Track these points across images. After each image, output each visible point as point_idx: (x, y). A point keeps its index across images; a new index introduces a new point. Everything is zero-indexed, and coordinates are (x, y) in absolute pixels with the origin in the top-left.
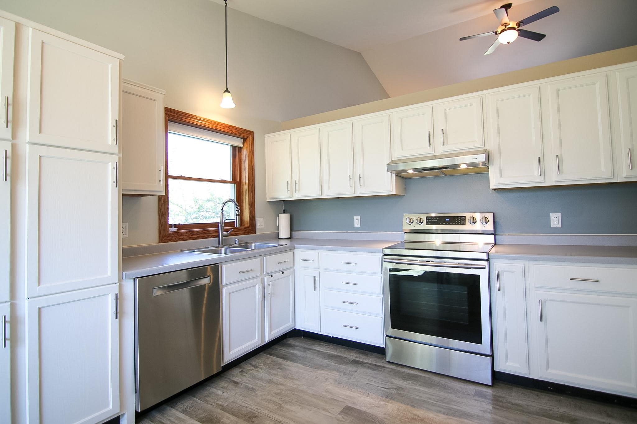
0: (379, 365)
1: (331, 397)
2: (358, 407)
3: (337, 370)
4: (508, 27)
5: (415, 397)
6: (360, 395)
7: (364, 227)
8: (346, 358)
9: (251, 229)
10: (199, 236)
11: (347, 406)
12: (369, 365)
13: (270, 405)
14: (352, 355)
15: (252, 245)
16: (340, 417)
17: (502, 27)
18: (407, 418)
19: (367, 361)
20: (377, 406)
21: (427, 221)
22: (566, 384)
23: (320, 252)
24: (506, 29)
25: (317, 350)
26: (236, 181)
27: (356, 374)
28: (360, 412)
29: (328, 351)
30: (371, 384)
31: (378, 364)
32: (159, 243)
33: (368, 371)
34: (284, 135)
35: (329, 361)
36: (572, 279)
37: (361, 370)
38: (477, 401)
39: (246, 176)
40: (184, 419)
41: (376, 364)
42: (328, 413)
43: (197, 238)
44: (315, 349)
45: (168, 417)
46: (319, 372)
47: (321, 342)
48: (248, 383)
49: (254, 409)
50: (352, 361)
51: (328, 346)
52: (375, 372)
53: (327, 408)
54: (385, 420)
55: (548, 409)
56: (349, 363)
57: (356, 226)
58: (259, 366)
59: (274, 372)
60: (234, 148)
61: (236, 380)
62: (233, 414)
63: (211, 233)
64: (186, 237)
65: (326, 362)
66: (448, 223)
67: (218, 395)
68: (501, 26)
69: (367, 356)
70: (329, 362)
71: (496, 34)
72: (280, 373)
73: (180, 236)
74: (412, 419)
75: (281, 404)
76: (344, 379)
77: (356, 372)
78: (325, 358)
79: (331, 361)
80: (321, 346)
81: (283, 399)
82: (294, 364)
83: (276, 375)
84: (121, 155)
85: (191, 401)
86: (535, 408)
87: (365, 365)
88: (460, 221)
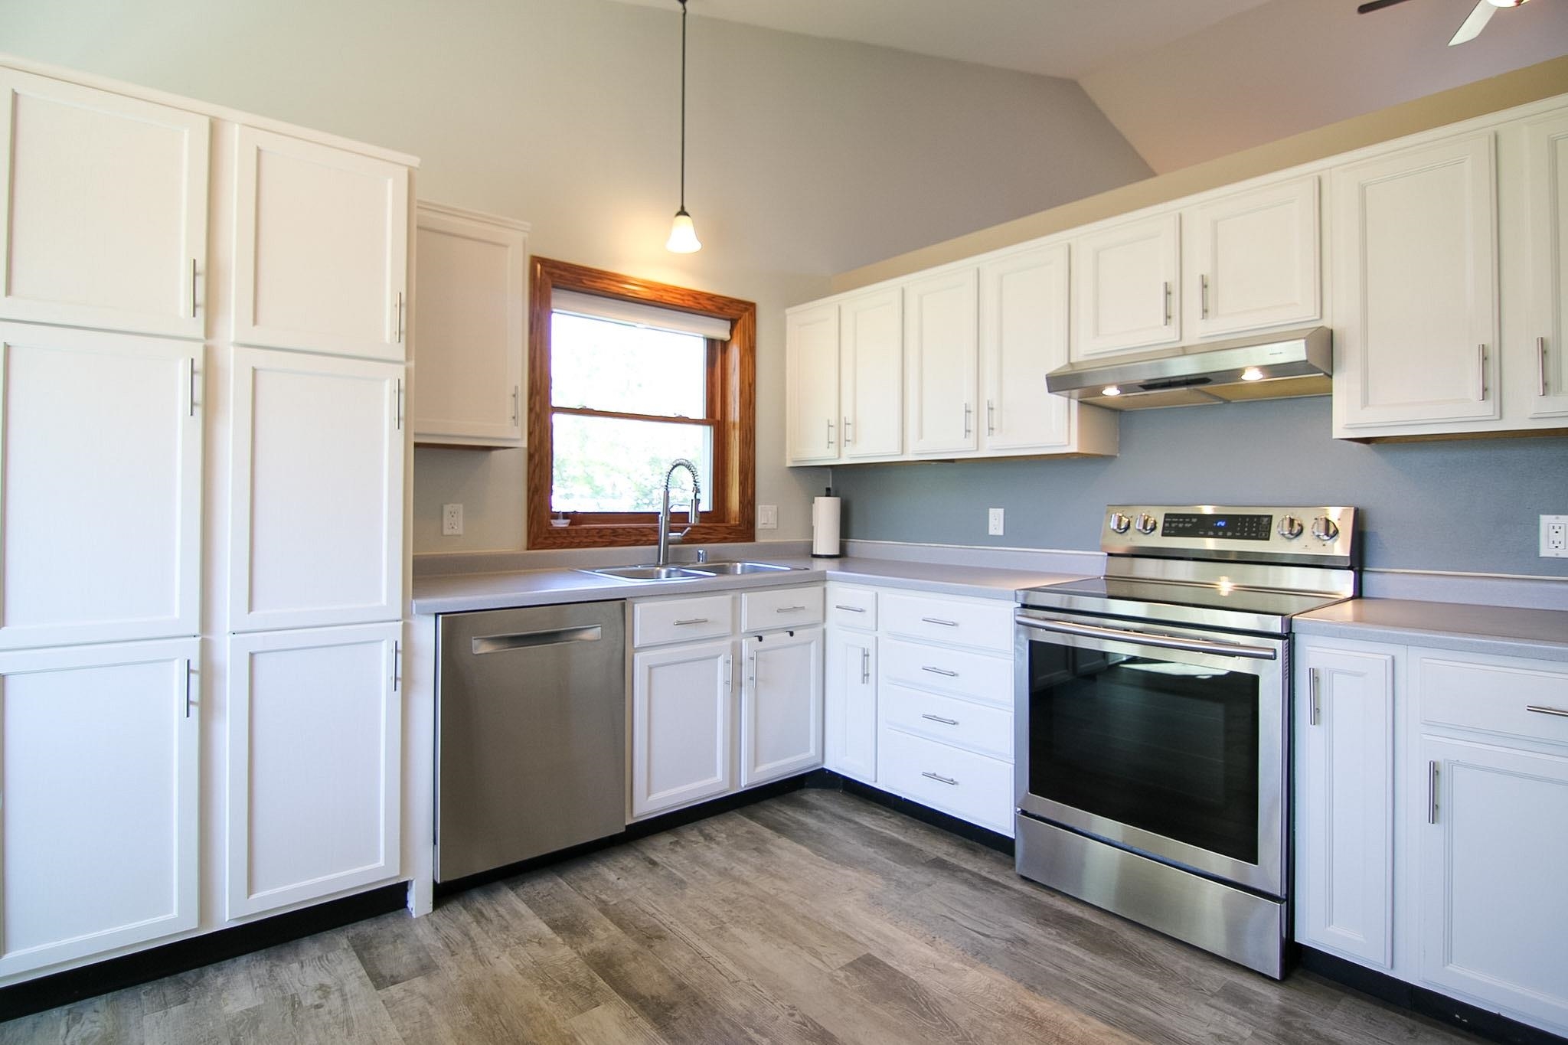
0: (1002, 881)
1: (840, 929)
2: (892, 963)
3: (886, 875)
5: (1047, 968)
6: (912, 938)
7: (1013, 536)
8: (921, 850)
9: (746, 530)
10: (615, 539)
11: (870, 955)
12: (969, 876)
13: (701, 922)
14: (939, 846)
15: (736, 567)
16: (842, 974)
18: (1001, 1011)
19: (969, 866)
20: (939, 970)
21: (1167, 525)
22: (1502, 1014)
23: (881, 591)
25: (861, 824)
26: (715, 418)
28: (893, 974)
29: (886, 828)
31: (993, 877)
32: (528, 549)
33: (961, 889)
34: (824, 310)
35: (875, 852)
36: (1532, 709)
37: (944, 884)
38: (1214, 1010)
39: (734, 408)
40: (523, 916)
41: (988, 875)
42: (818, 961)
43: (611, 544)
44: (857, 820)
45: (496, 906)
47: (879, 808)
48: (677, 869)
49: (665, 921)
50: (930, 861)
51: (891, 820)
52: (977, 894)
53: (820, 950)
54: (943, 1003)
56: (922, 864)
57: (991, 532)
58: (716, 836)
59: (743, 855)
60: (711, 343)
61: (656, 859)
62: (619, 923)
63: (645, 535)
64: (585, 540)
65: (870, 852)
66: (1220, 534)
67: (607, 881)
70: (875, 855)
72: (755, 859)
73: (573, 538)
74: (1013, 1014)
75: (725, 923)
76: (891, 897)
77: (929, 885)
78: (870, 844)
79: (880, 852)
80: (874, 816)
81: (733, 914)
82: (795, 844)
83: (745, 862)
84: (412, 364)
85: (551, 884)
87: (959, 874)
88: (1257, 527)
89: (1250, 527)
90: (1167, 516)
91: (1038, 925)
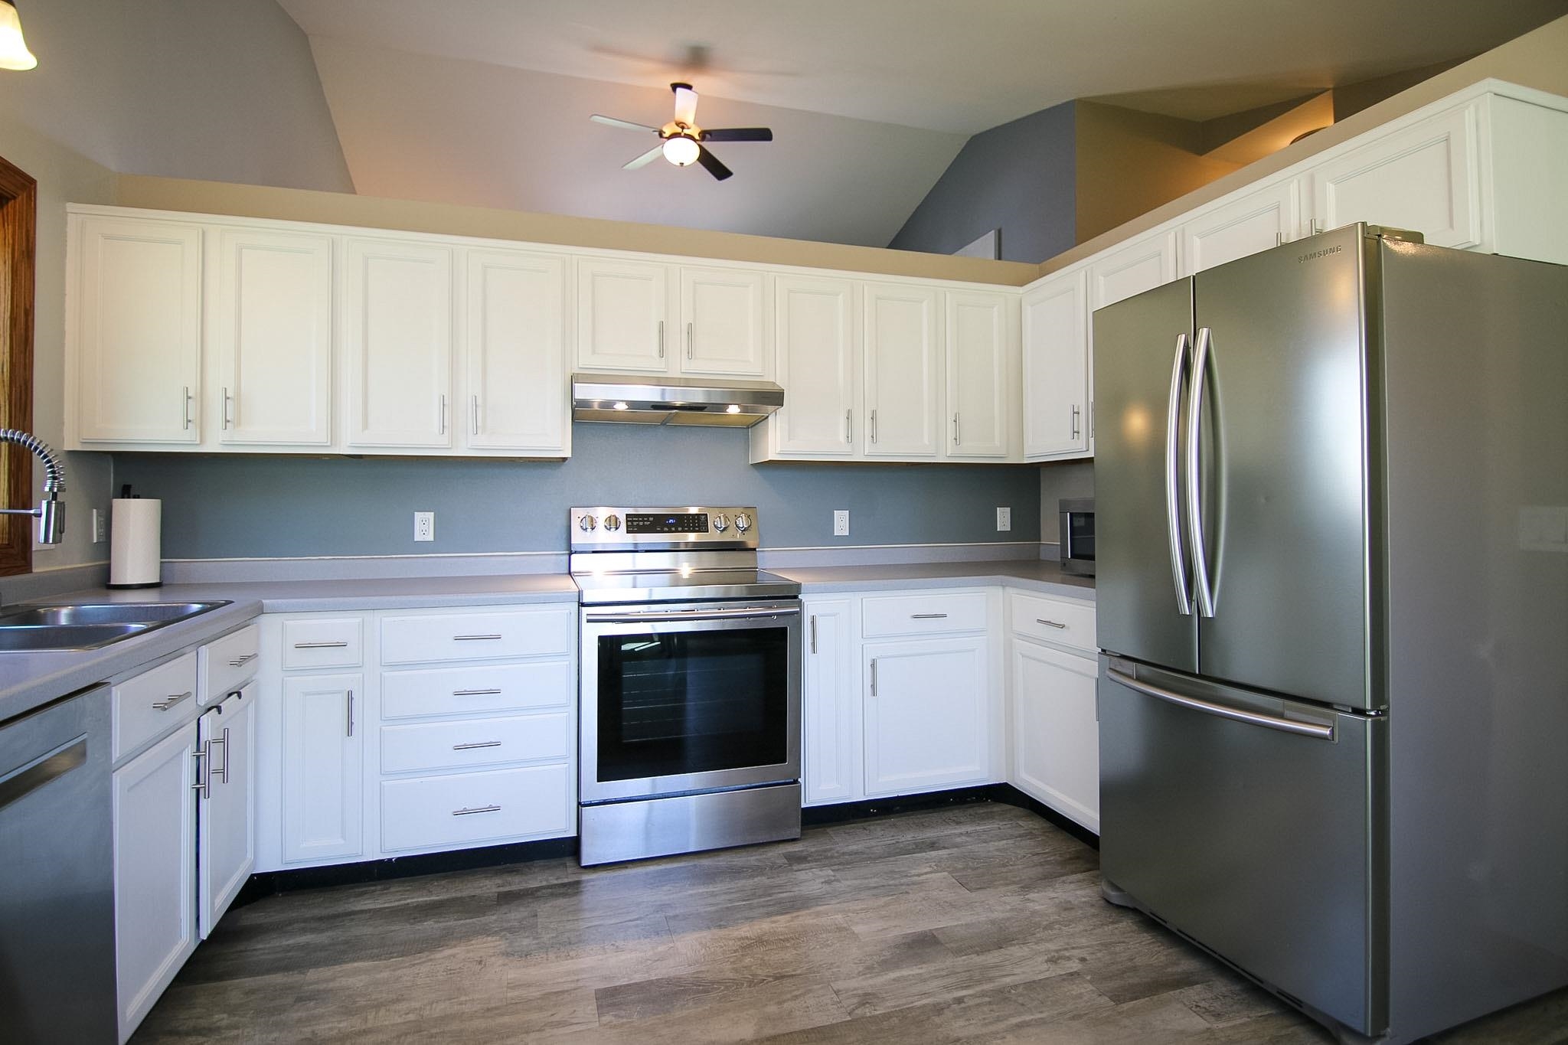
0: (570, 880)
1: (538, 993)
2: (624, 982)
3: (486, 931)
4: (686, 131)
5: (707, 909)
7: (445, 538)
8: (474, 896)
9: (17, 554)
11: (599, 990)
12: (549, 891)
14: (481, 885)
16: (606, 1019)
17: (676, 127)
18: (735, 951)
20: (658, 960)
23: (369, 616)
24: (683, 134)
25: (370, 911)
27: (539, 920)
28: (639, 987)
30: (600, 925)
31: (566, 881)
33: (562, 902)
35: (438, 922)
36: (912, 616)
37: (545, 908)
38: (804, 871)
41: (560, 881)
42: (571, 1027)
44: (359, 907)
46: (438, 955)
47: (358, 887)
50: (499, 899)
53: (556, 1018)
54: (701, 975)
55: (893, 841)
56: (497, 905)
57: (418, 537)
59: (299, 1014)
65: (432, 925)
66: (673, 529)
68: (674, 123)
69: (522, 874)
70: (442, 924)
71: (661, 135)
72: (321, 1008)
74: (743, 948)
76: (525, 943)
77: (536, 915)
79: (442, 920)
82: (338, 967)
86: (879, 848)
87: (539, 894)
88: (698, 523)
89: (694, 523)
90: (628, 516)
91: (654, 891)
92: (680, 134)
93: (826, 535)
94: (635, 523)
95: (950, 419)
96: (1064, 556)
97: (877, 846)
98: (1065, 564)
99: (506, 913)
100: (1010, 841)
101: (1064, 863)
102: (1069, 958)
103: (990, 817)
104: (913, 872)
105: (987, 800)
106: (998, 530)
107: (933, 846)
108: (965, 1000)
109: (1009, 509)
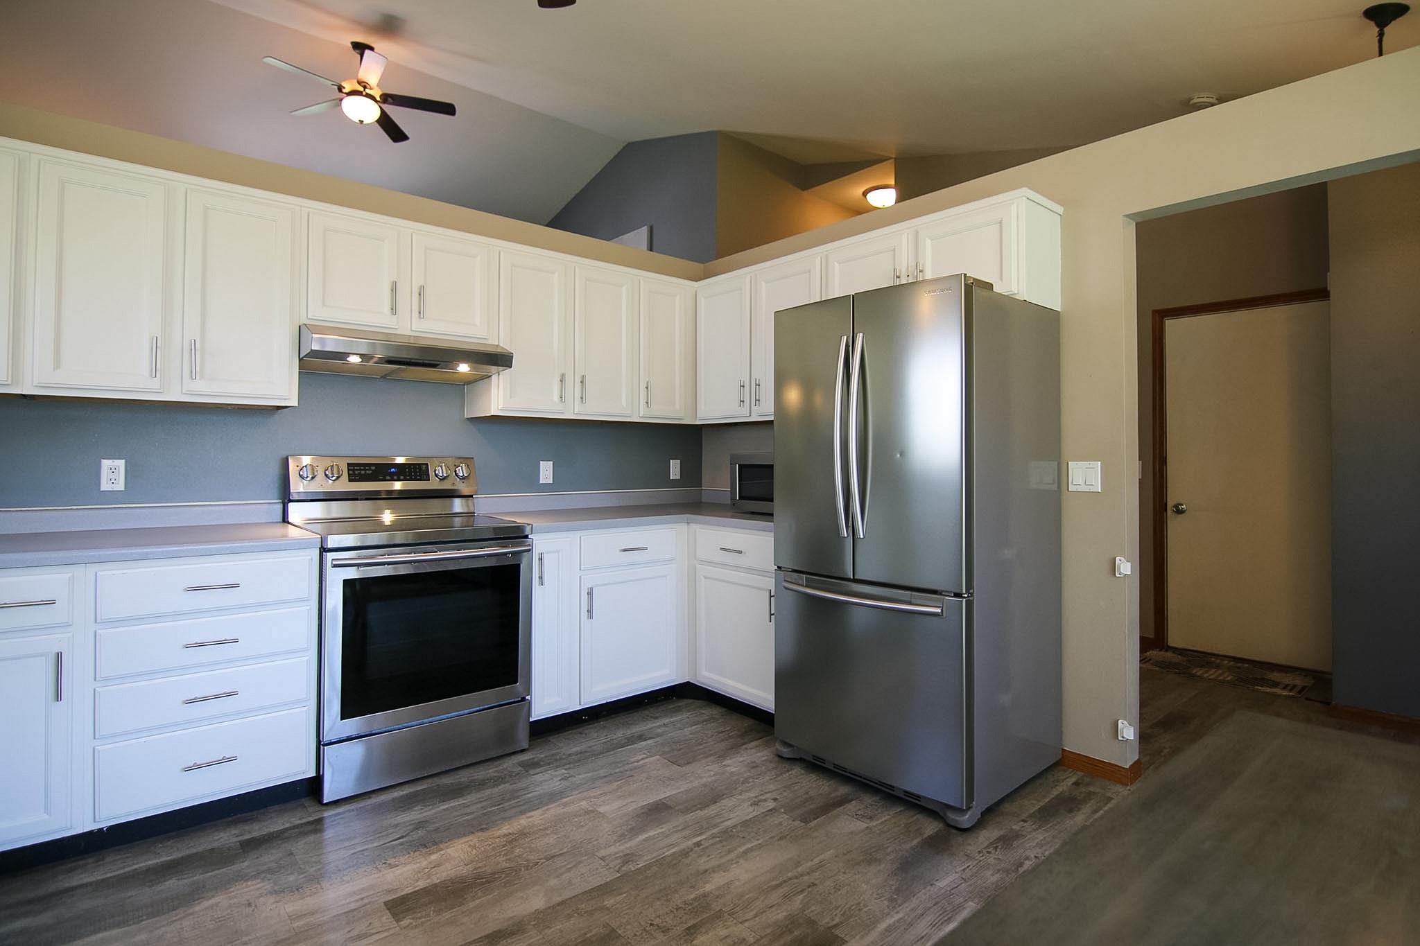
2: (409, 890)
3: (242, 877)
4: (368, 91)
5: (465, 818)
7: (141, 489)
8: (212, 849)
11: (388, 901)
14: (216, 837)
17: (358, 85)
18: (504, 846)
20: (435, 867)
24: (364, 93)
29: (130, 866)
30: (365, 849)
31: (311, 819)
36: (621, 550)
38: (541, 774)
46: (197, 908)
50: (243, 847)
53: (357, 932)
54: (480, 870)
56: (244, 852)
57: (105, 486)
65: (174, 884)
66: (395, 478)
68: (355, 81)
69: (260, 821)
71: (340, 90)
76: (291, 879)
77: (291, 854)
79: (186, 876)
86: (598, 746)
88: (420, 472)
89: (415, 472)
90: (350, 464)
91: (407, 812)
92: (362, 92)
93: (532, 484)
94: (357, 472)
95: (643, 386)
96: (733, 498)
97: (595, 745)
98: (734, 505)
99: (257, 858)
100: (699, 726)
101: (742, 735)
102: (765, 800)
103: (677, 710)
104: (632, 760)
105: (672, 698)
106: (671, 478)
107: (641, 738)
108: (702, 842)
109: (679, 461)
